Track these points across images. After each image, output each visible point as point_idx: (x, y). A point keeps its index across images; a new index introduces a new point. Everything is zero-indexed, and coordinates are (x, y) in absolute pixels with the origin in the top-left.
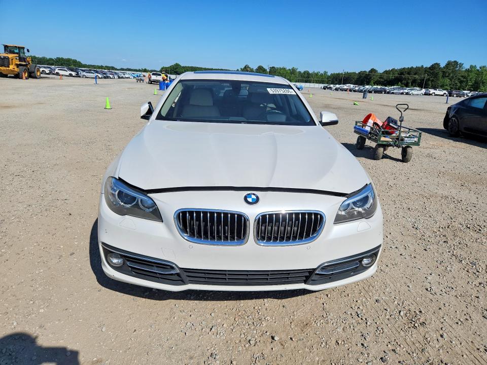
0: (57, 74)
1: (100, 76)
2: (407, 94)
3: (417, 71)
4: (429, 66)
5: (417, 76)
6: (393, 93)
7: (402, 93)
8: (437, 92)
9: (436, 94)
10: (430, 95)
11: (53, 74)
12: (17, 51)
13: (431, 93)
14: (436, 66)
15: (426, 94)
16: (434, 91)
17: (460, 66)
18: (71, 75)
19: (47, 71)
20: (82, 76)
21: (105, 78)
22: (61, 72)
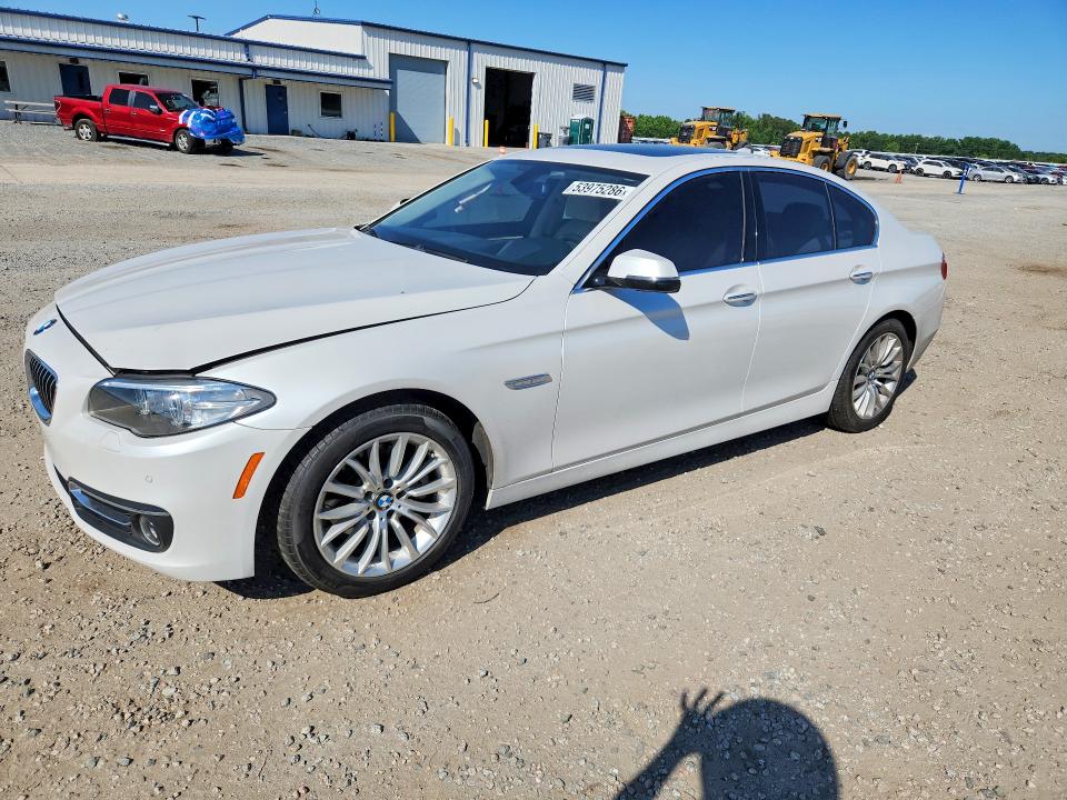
0: (919, 172)
1: (1016, 177)
11: (912, 172)
12: (823, 126)
18: (947, 175)
19: (900, 165)
20: (970, 177)
21: (1029, 182)
22: (928, 169)
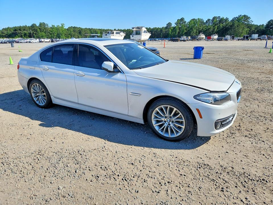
2: (30, 42)
3: (24, 28)
4: (30, 26)
5: (26, 32)
6: (21, 42)
7: (27, 42)
8: (46, 40)
9: (45, 41)
10: (42, 42)
13: (43, 41)
14: (34, 25)
15: (40, 42)
16: (44, 40)
17: (47, 26)
